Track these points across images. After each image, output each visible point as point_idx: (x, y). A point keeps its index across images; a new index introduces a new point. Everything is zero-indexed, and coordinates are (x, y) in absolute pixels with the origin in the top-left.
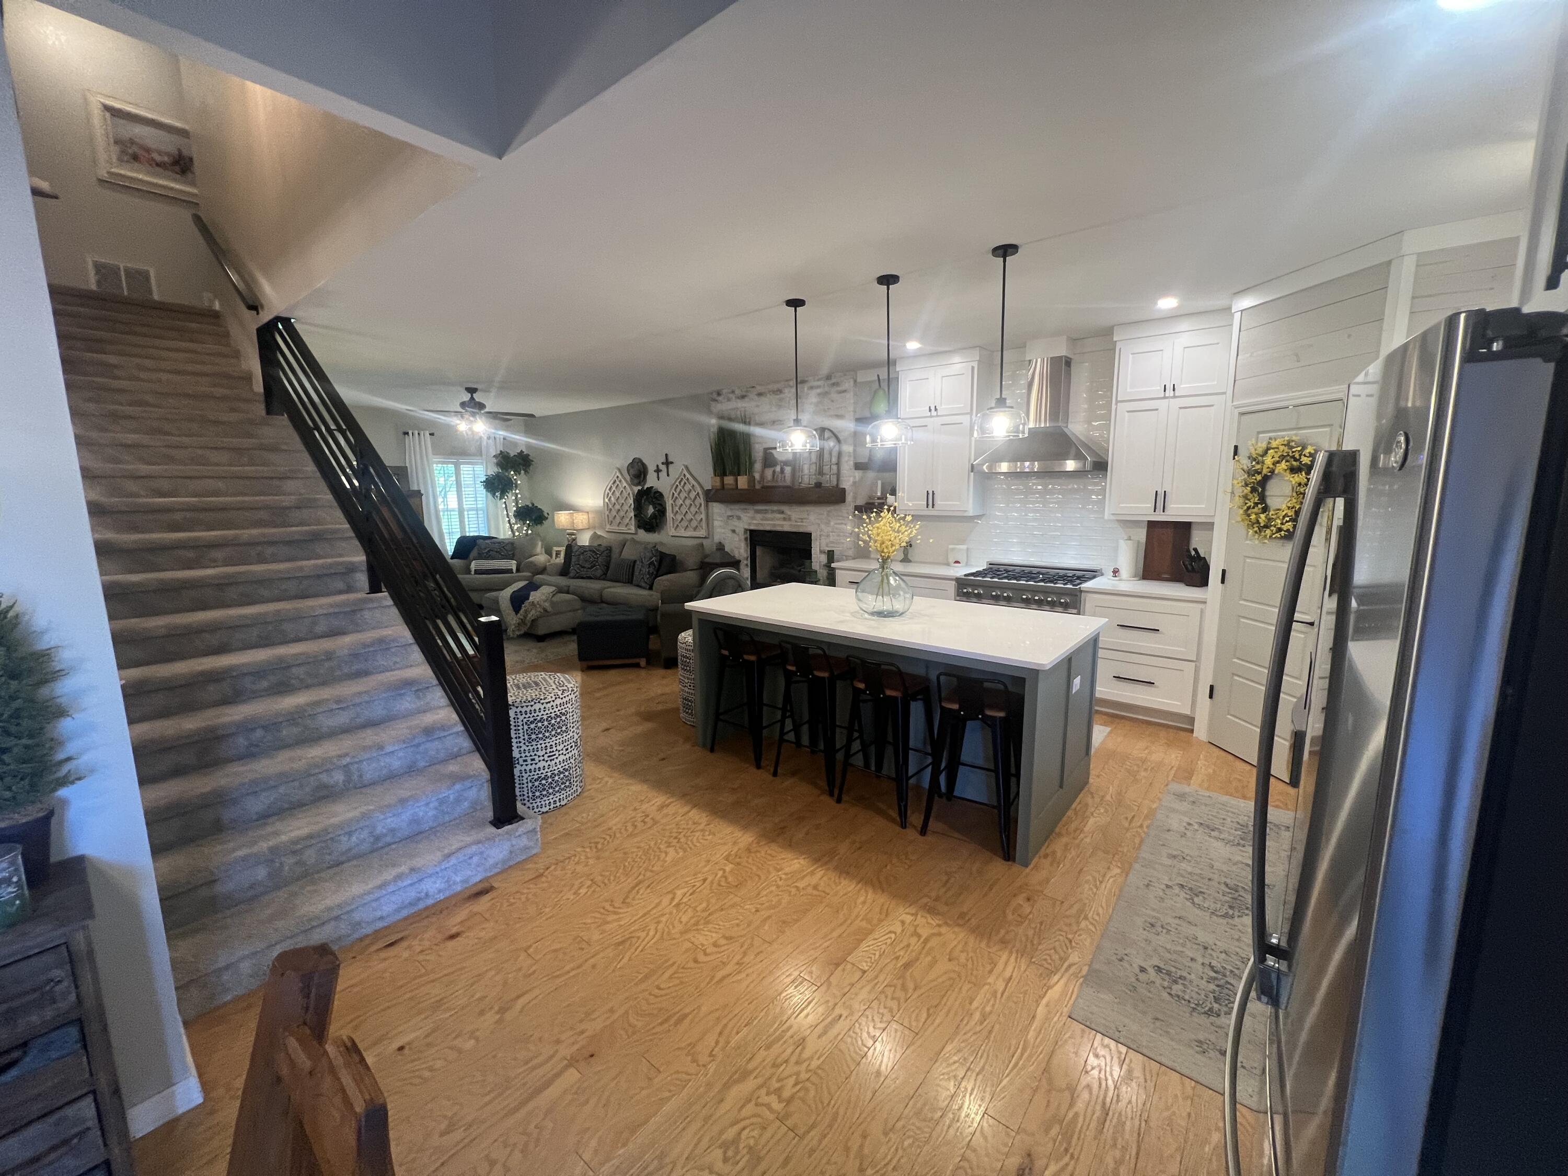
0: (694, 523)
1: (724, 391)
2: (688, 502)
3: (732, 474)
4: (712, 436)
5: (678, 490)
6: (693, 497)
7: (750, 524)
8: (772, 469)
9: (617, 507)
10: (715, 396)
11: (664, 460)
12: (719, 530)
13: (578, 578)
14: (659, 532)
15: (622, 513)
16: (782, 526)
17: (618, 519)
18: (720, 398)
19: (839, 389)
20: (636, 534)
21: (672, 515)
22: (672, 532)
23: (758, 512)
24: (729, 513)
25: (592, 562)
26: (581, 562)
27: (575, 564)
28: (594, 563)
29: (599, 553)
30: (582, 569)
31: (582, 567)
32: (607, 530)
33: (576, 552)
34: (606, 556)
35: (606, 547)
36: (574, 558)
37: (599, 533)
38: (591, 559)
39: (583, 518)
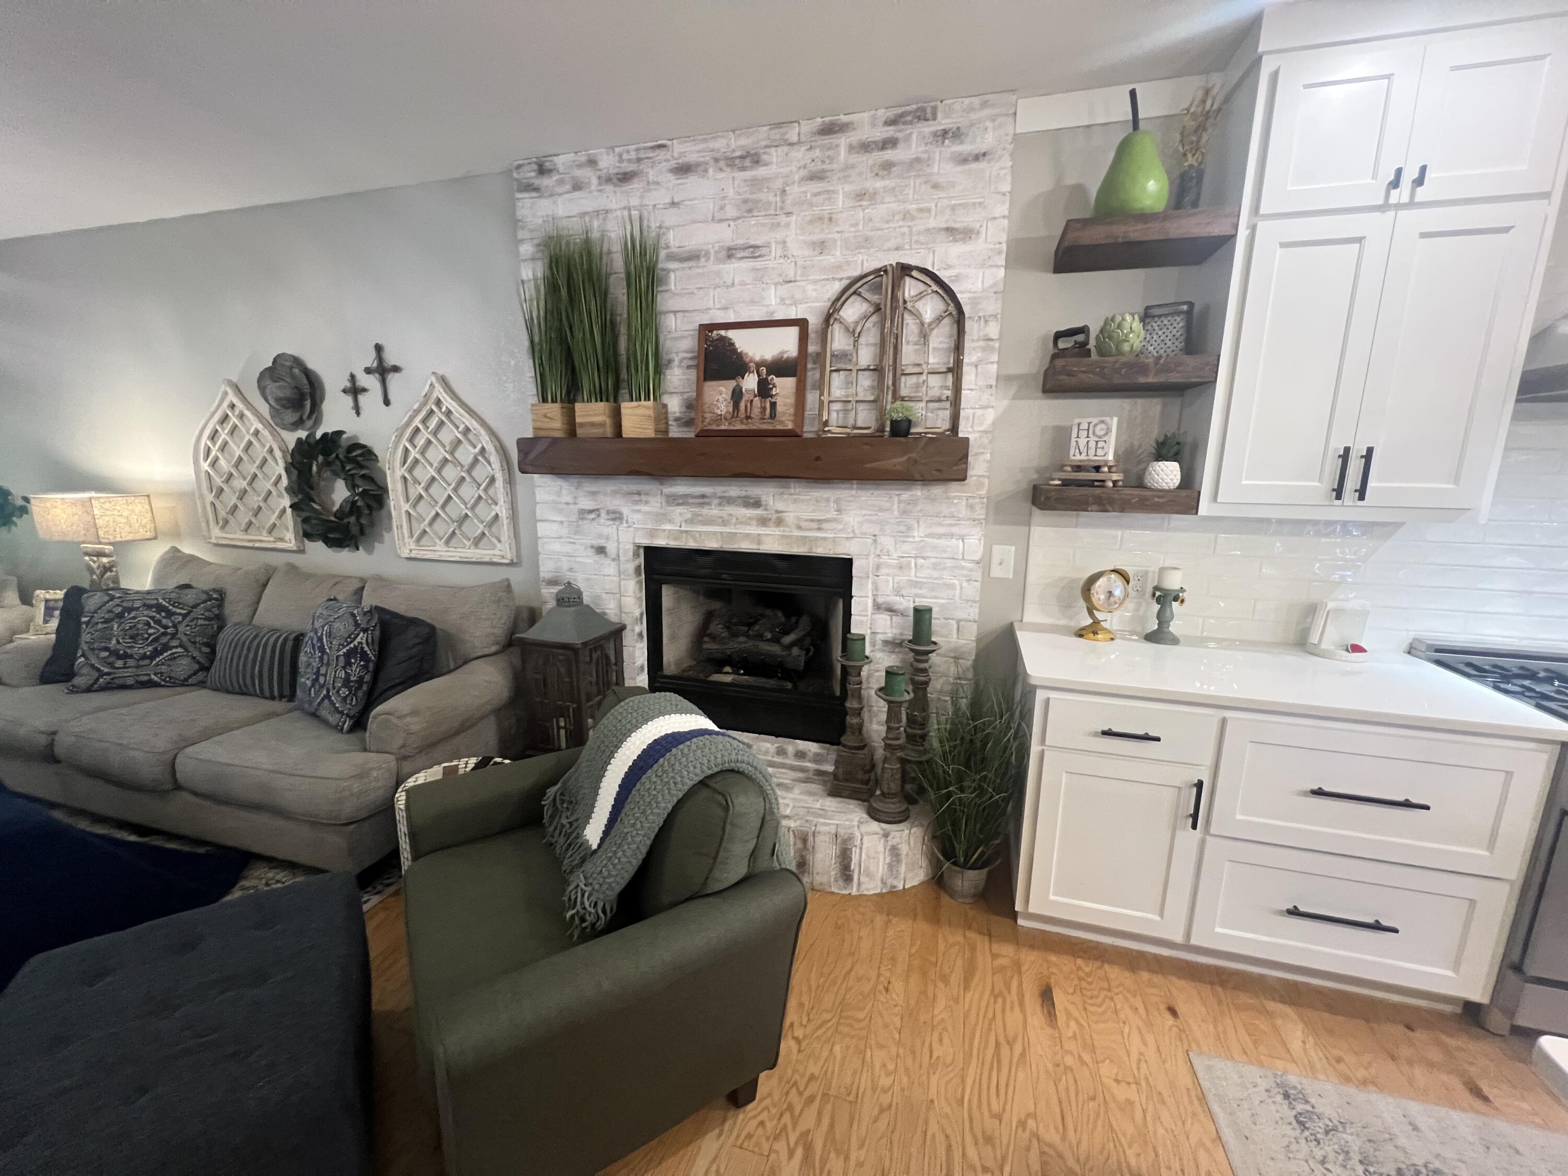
0: (475, 528)
1: (560, 161)
2: (451, 473)
3: (600, 395)
4: (530, 290)
5: (420, 441)
6: (466, 460)
7: (652, 533)
8: (732, 384)
9: (239, 483)
10: (529, 174)
11: (370, 360)
12: (557, 547)
13: (103, 689)
14: (370, 550)
15: (254, 500)
16: (759, 539)
17: (244, 516)
18: (546, 182)
19: (966, 148)
20: (301, 551)
21: (406, 507)
22: (408, 548)
23: (673, 500)
24: (586, 503)
25: (156, 640)
26: (114, 641)
27: (93, 649)
28: (164, 640)
29: (178, 611)
30: (119, 663)
31: (119, 657)
32: (214, 541)
33: (96, 612)
34: (205, 619)
35: (206, 592)
36: (88, 630)
37: (187, 549)
38: (151, 631)
39: (133, 511)
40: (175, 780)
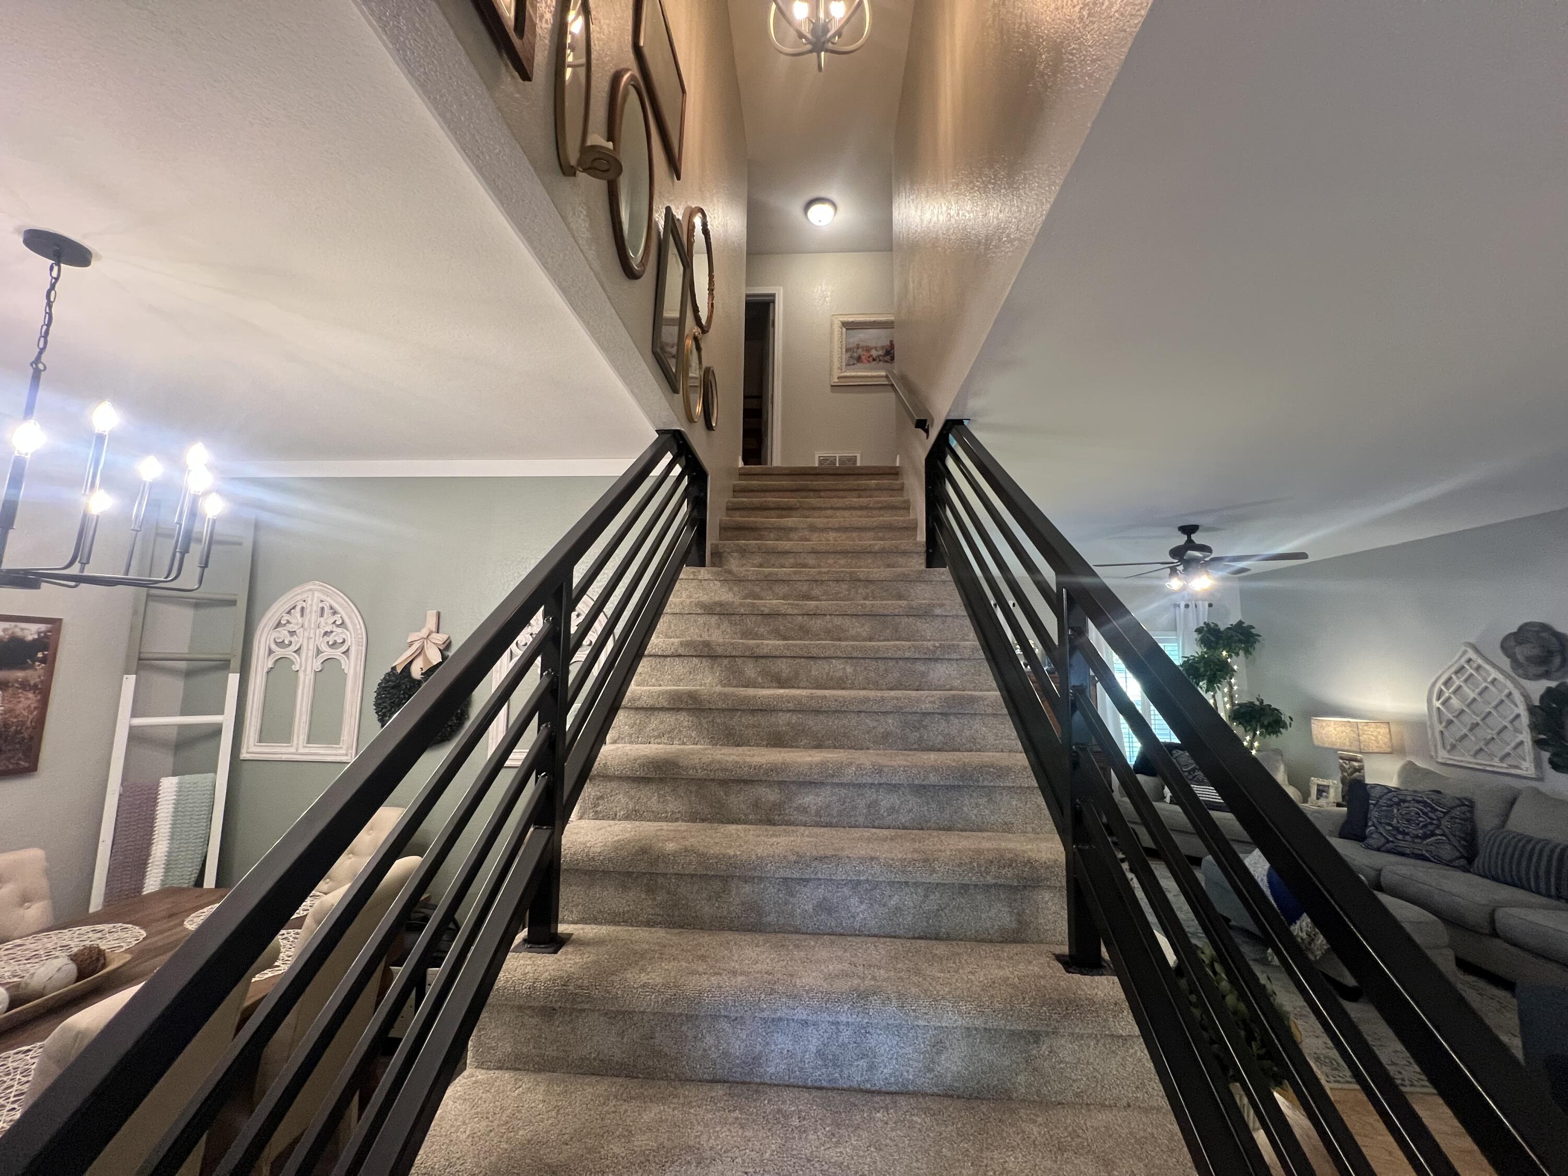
9: (1473, 718)
15: (1487, 732)
25: (1425, 826)
26: (1395, 821)
27: (1381, 823)
28: (1431, 828)
29: (1439, 809)
30: (1400, 837)
31: (1400, 833)
32: (1440, 760)
33: (1380, 797)
34: (1461, 819)
35: (1459, 799)
36: (1375, 809)
37: (1420, 764)
38: (1421, 819)
39: (1379, 732)
40: (1494, 929)
